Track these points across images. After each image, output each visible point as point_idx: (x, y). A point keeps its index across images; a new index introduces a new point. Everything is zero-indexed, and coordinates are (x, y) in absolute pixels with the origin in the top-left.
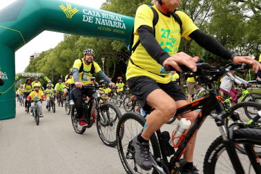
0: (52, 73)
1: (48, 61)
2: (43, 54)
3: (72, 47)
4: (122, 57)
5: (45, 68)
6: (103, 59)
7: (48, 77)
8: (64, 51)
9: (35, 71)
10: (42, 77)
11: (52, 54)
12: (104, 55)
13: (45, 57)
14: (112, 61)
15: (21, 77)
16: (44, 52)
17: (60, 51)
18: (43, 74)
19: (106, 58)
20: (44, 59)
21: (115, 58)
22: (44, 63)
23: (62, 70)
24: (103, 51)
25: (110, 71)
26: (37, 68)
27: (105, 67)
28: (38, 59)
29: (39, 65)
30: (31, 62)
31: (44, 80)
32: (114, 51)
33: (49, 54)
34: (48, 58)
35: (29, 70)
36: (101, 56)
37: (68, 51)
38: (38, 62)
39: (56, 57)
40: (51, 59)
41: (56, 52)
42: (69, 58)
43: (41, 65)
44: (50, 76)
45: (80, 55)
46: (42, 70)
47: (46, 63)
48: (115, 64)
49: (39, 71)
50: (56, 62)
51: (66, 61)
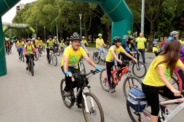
0: (36, 24)
1: (32, 13)
2: (27, 6)
3: (52, 3)
5: (30, 19)
6: (80, 15)
7: (33, 27)
8: (45, 6)
9: (22, 21)
10: (28, 28)
11: (36, 7)
13: (29, 9)
15: (9, 27)
18: (28, 25)
19: (83, 13)
20: (28, 11)
21: (91, 13)
22: (29, 14)
23: (45, 22)
25: (86, 25)
26: (23, 19)
28: (24, 10)
29: (25, 16)
30: (17, 13)
31: (30, 30)
33: (32, 6)
34: (32, 10)
37: (49, 6)
38: (24, 13)
39: (39, 10)
40: (35, 12)
41: (38, 6)
42: (50, 13)
43: (26, 16)
44: (35, 27)
45: (60, 11)
46: (27, 21)
47: (30, 15)
48: (91, 18)
49: (25, 22)
50: (39, 15)
51: (48, 14)
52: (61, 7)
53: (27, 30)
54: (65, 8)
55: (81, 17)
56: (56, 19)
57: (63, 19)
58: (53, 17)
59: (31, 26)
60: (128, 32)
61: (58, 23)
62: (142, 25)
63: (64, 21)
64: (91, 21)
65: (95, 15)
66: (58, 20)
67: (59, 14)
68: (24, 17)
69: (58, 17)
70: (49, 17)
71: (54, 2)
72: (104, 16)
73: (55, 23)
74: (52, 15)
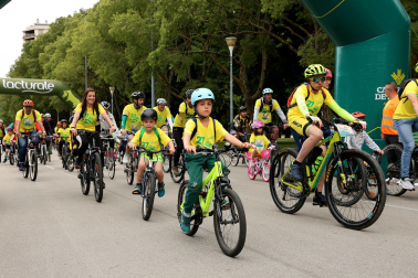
1: (75, 46)
2: (60, 27)
3: (140, 8)
4: (288, 35)
5: (65, 66)
6: (230, 41)
7: (75, 91)
8: (118, 18)
9: (39, 74)
10: (57, 92)
11: (85, 25)
12: (234, 28)
13: (66, 33)
14: (255, 48)
16: (61, 21)
17: (109, 19)
18: (60, 84)
19: (240, 37)
20: (62, 40)
21: (265, 38)
22: (63, 50)
23: (113, 72)
24: (230, 16)
25: (249, 77)
26: (45, 67)
27: (236, 67)
28: (47, 39)
29: (49, 56)
30: (27, 48)
31: (64, 100)
32: (262, 16)
33: (75, 25)
34: (75, 37)
35: (21, 70)
36: (226, 32)
37: (131, 17)
38: (47, 48)
39: (97, 33)
40: (83, 39)
41: (96, 21)
42: (133, 38)
43: (54, 57)
44: (80, 91)
45: (163, 30)
46: (56, 71)
47: (68, 50)
48: (265, 58)
49: (49, 74)
50: (97, 49)
51: (124, 45)
52: (167, 16)
53: (54, 100)
54: (180, 21)
55: (231, 49)
57: (174, 57)
58: (140, 56)
59: (69, 87)
60: (394, 76)
61: (157, 69)
63: (175, 61)
65: (278, 42)
66: (157, 58)
67: (162, 39)
68: (48, 59)
69: (158, 50)
70: (129, 55)
71: (145, 6)
72: (309, 42)
73: (147, 71)
74: (139, 47)
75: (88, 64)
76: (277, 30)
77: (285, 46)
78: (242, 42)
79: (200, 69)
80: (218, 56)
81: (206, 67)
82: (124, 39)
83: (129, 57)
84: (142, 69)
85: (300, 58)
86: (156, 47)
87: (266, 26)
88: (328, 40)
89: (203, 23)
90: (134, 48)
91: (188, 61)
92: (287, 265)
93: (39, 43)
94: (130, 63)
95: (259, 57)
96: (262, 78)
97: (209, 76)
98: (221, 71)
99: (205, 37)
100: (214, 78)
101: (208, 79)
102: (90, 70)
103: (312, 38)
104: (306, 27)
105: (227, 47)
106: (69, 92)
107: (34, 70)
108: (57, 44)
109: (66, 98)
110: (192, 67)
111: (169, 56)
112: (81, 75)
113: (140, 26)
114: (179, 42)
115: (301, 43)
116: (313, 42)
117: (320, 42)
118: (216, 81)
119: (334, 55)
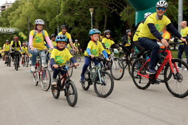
1: (24, 13)
2: (17, 4)
4: (116, 7)
5: (20, 21)
6: (91, 10)
8: (42, 0)
9: (8, 25)
10: (16, 33)
11: (29, 3)
12: (93, 4)
13: (19, 7)
14: (102, 13)
16: (17, 2)
17: (38, 1)
18: (17, 29)
19: (95, 8)
20: (17, 10)
21: (106, 9)
26: (10, 22)
27: (94, 21)
28: (11, 10)
30: (2, 14)
33: (24, 4)
34: (23, 9)
36: (89, 6)
38: (11, 14)
39: (33, 7)
40: (27, 10)
42: (49, 9)
43: (14, 18)
44: (26, 32)
45: (62, 6)
46: (16, 24)
47: (21, 15)
48: (106, 17)
49: (13, 25)
50: (33, 14)
51: (45, 12)
54: (69, 2)
55: (91, 13)
56: (57, 16)
58: (52, 17)
59: (21, 31)
61: (60, 22)
62: (180, 15)
63: (68, 19)
64: (106, 21)
65: (111, 10)
66: (60, 18)
67: (62, 10)
68: (12, 19)
69: (60, 14)
70: (47, 16)
72: (124, 10)
73: (56, 23)
74: (52, 13)
75: (30, 21)
76: (111, 5)
77: (114, 12)
78: (96, 10)
79: (78, 22)
80: (86, 16)
81: (81, 21)
82: (45, 10)
83: (47, 17)
84: (53, 22)
85: (121, 17)
86: (59, 13)
87: (107, 4)
88: (133, 10)
89: (79, 3)
90: (50, 13)
91: (73, 19)
92: (115, 103)
93: (8, 12)
94: (48, 20)
95: (104, 17)
96: (105, 26)
97: (82, 25)
98: (87, 23)
99: (80, 8)
100: (85, 26)
101: (82, 27)
102: (30, 23)
103: (125, 8)
104: (123, 4)
105: (90, 12)
106: (22, 33)
107: (5, 24)
108: (15, 12)
109: (20, 35)
110: (75, 21)
111: (65, 17)
112: (27, 26)
113: (52, 4)
114: (69, 11)
115: (121, 11)
116: (126, 10)
117: (129, 10)
118: (85, 27)
119: (135, 16)
